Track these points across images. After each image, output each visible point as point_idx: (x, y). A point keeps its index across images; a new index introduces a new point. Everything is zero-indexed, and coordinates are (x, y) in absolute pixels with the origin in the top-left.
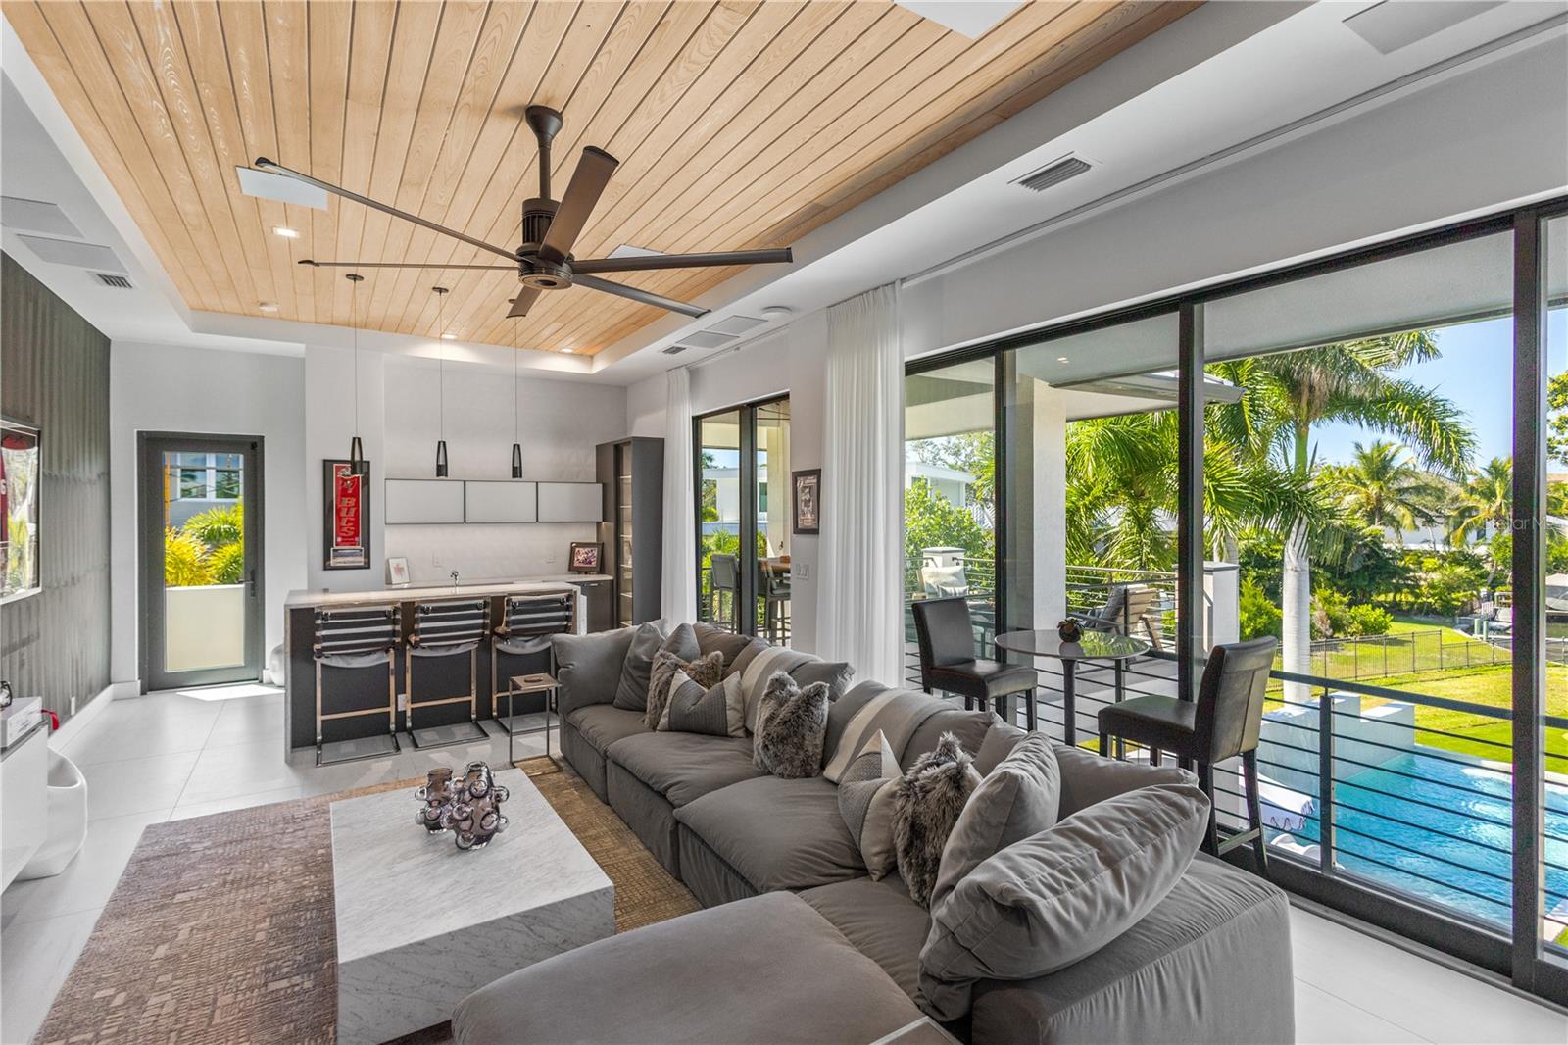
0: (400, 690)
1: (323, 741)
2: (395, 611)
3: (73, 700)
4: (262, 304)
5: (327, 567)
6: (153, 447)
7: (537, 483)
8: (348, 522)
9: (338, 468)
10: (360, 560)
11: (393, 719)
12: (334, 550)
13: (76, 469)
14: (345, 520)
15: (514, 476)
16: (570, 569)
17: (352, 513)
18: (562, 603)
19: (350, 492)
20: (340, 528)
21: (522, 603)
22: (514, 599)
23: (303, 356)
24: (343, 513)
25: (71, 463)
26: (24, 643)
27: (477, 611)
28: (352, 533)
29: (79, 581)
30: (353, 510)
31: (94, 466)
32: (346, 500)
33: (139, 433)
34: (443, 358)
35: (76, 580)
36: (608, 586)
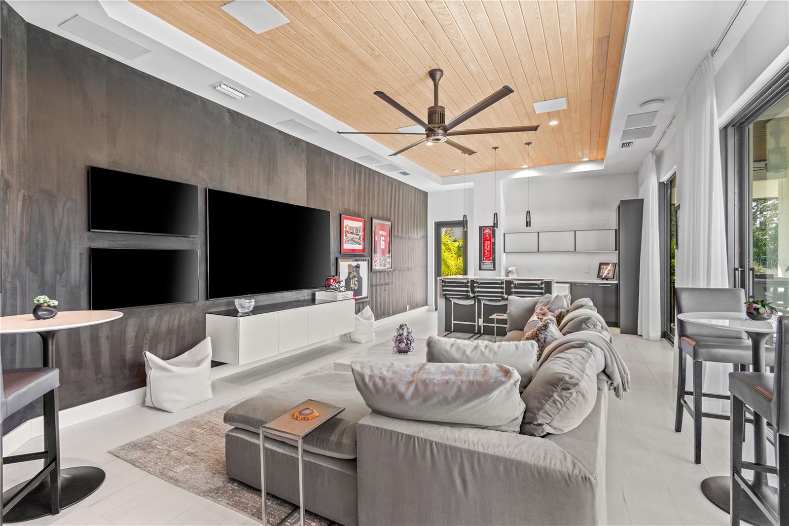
0: (479, 317)
1: (453, 331)
2: (468, 282)
3: (408, 306)
4: (454, 170)
5: (480, 269)
6: (439, 225)
7: (575, 231)
8: (488, 251)
9: (484, 229)
10: (491, 267)
11: (477, 328)
12: (483, 263)
13: (413, 234)
14: (486, 250)
15: (527, 226)
16: (598, 277)
17: (489, 248)
18: (538, 285)
19: (488, 239)
20: (484, 254)
21: (518, 284)
22: (515, 282)
23: (473, 187)
24: (486, 248)
25: (407, 232)
26: (388, 284)
27: (499, 286)
28: (489, 256)
29: (411, 269)
30: (489, 246)
31: (419, 234)
32: (486, 242)
33: (435, 222)
34: (529, 176)
35: (410, 269)
36: (614, 287)
